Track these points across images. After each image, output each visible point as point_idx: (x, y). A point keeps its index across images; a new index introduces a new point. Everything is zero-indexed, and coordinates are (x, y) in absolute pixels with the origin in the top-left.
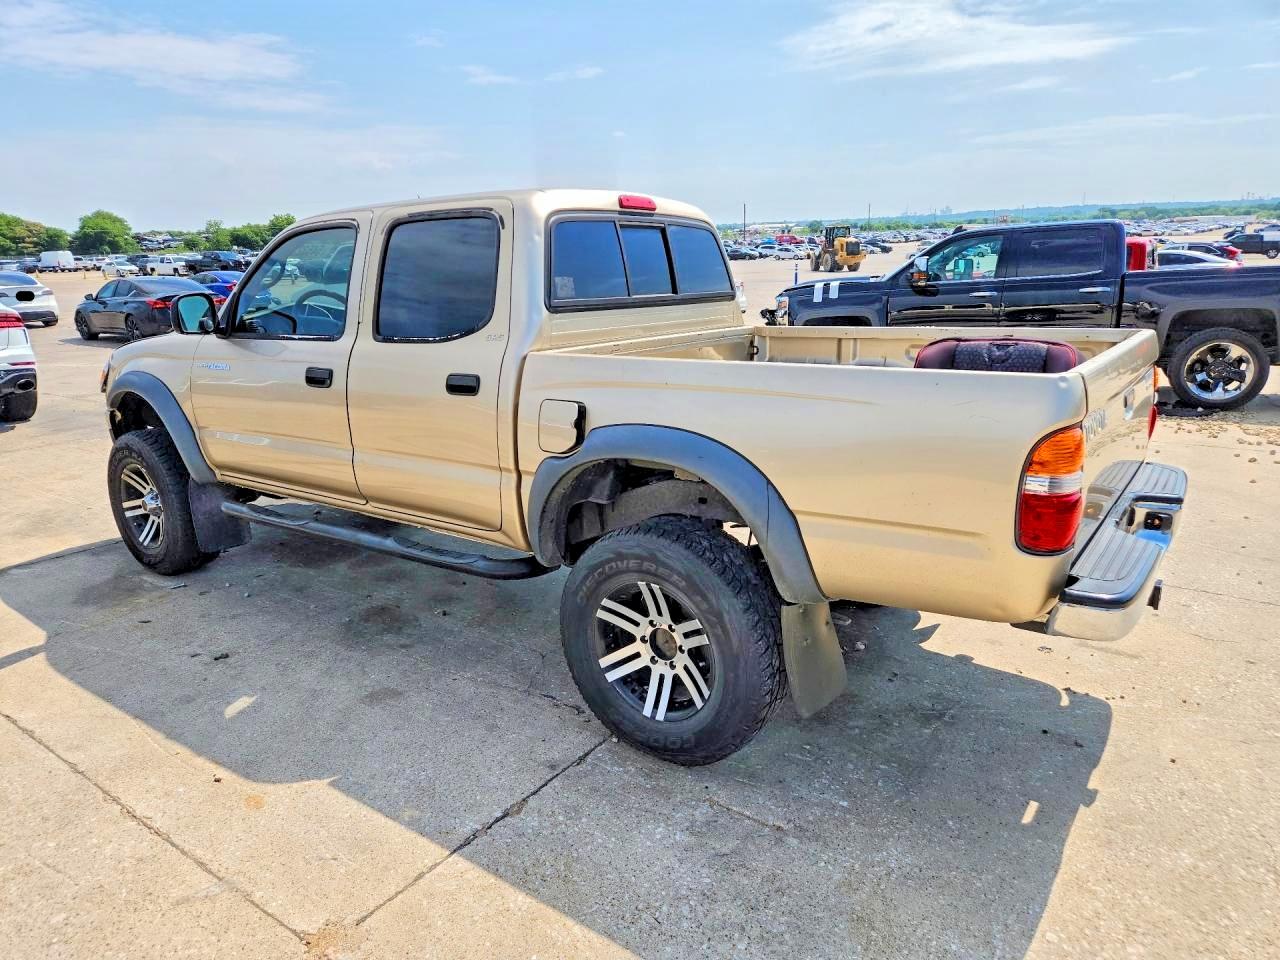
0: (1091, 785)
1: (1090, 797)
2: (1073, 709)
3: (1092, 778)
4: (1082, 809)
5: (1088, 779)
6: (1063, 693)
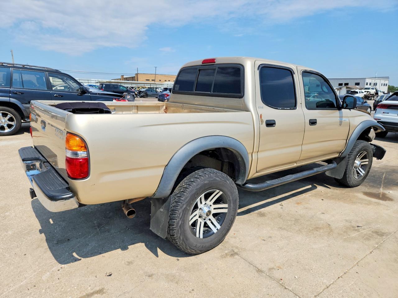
0: (43, 234)
1: (41, 232)
2: (69, 254)
3: (44, 236)
4: (41, 228)
5: (45, 235)
6: (80, 258)
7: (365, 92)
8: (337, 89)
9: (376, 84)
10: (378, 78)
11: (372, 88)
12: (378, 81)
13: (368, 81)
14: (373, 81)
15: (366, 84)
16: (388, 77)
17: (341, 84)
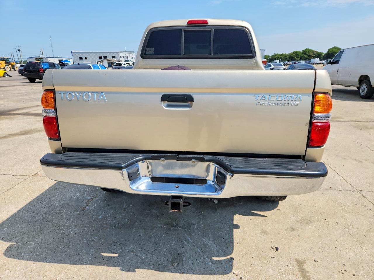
7: (126, 63)
8: (99, 61)
9: (127, 57)
10: (128, 52)
11: (130, 61)
12: (128, 55)
13: (121, 54)
14: (125, 55)
15: (120, 57)
16: (134, 51)
17: (100, 58)
